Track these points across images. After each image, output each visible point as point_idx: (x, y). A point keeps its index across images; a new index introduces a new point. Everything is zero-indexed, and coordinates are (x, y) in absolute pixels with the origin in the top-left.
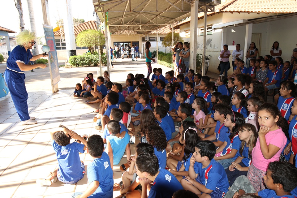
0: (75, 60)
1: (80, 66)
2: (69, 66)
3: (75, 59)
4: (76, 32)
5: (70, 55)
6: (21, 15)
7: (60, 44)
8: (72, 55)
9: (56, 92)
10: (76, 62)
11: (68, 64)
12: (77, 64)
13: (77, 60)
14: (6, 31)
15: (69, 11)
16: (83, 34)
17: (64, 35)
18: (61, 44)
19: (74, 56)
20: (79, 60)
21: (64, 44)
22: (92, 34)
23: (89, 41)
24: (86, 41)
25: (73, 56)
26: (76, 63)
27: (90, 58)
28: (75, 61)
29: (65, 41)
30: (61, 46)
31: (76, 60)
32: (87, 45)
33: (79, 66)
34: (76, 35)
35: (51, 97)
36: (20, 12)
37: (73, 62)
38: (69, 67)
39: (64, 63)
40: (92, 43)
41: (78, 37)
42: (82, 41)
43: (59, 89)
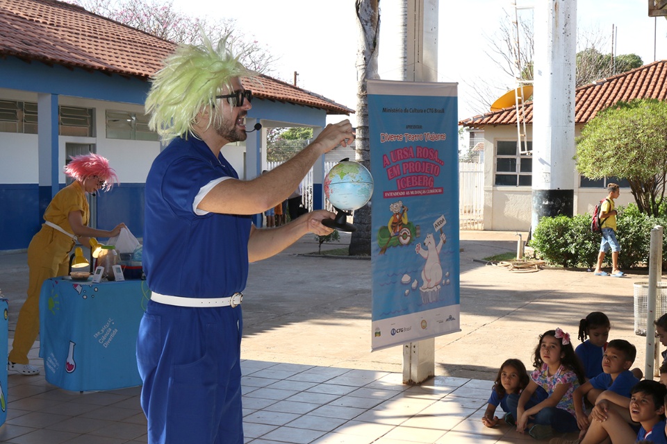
0: (562, 235)
1: (579, 265)
2: (533, 261)
3: (563, 230)
4: (580, 113)
5: (543, 211)
6: (372, 47)
7: (514, 160)
8: (552, 211)
9: (420, 384)
10: (566, 244)
11: (529, 250)
12: (568, 255)
13: (572, 236)
14: (318, 107)
15: (562, 22)
16: (609, 122)
17: (529, 124)
18: (518, 162)
19: (562, 219)
20: (580, 238)
21: (527, 164)
22: (653, 121)
23: (634, 153)
24: (619, 154)
25: (553, 215)
26: (562, 249)
27: (632, 230)
28: (561, 240)
29: (530, 148)
30: (518, 172)
31: (567, 236)
32: (622, 170)
33: (575, 262)
34: (580, 125)
35: (385, 408)
36: (369, 33)
37: (551, 245)
38: (530, 267)
39: (516, 243)
40: (648, 159)
41: (586, 132)
42: (599, 154)
43: (438, 372)
